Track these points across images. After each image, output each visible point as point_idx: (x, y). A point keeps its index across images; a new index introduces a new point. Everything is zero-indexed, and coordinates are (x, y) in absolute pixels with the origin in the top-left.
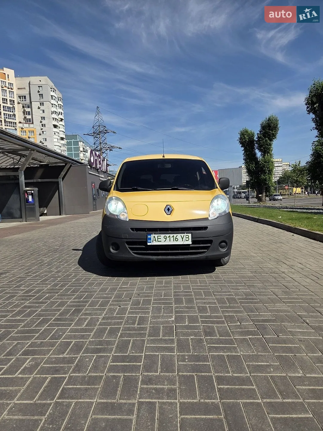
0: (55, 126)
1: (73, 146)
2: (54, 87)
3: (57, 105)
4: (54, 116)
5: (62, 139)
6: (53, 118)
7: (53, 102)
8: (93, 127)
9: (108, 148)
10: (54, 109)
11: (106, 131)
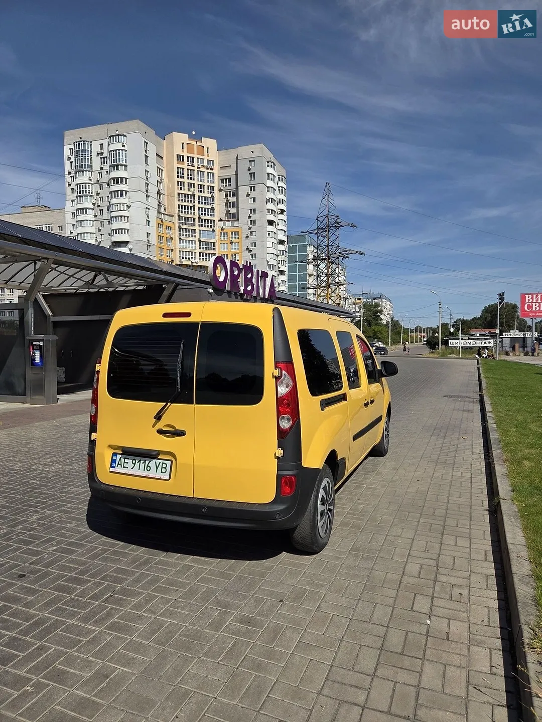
0: (271, 223)
1: (297, 254)
2: (273, 159)
3: (277, 189)
4: (270, 206)
5: (281, 242)
6: (268, 210)
7: (270, 183)
8: (317, 219)
9: (340, 253)
10: (270, 195)
11: (338, 223)
